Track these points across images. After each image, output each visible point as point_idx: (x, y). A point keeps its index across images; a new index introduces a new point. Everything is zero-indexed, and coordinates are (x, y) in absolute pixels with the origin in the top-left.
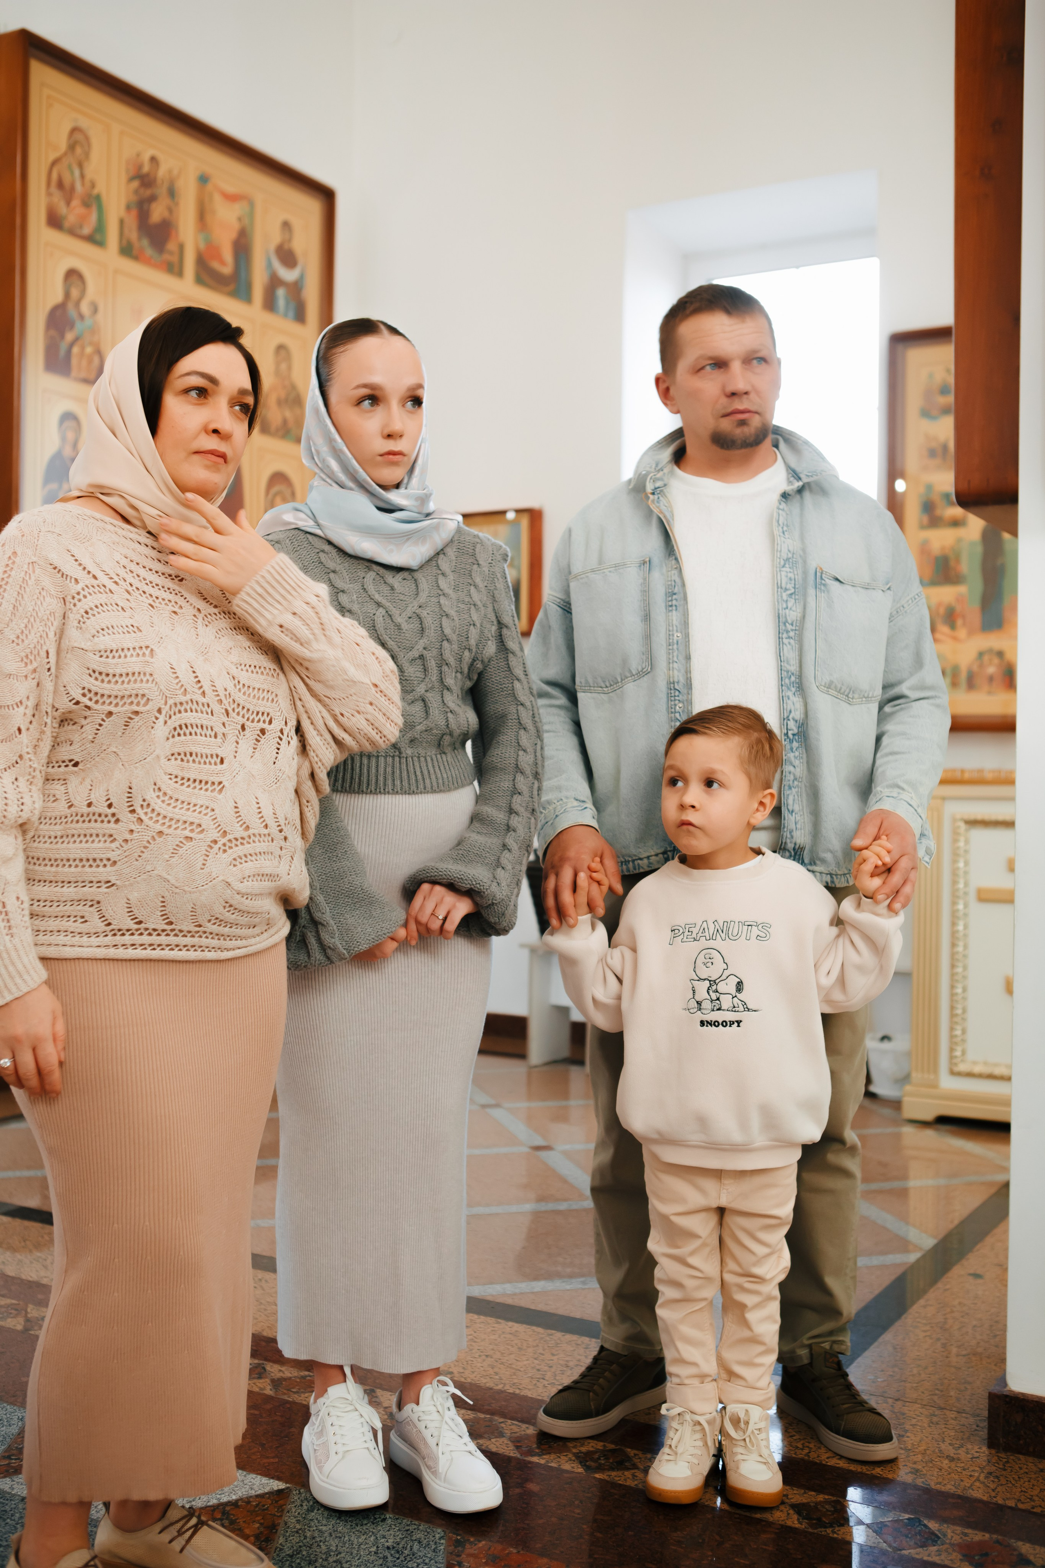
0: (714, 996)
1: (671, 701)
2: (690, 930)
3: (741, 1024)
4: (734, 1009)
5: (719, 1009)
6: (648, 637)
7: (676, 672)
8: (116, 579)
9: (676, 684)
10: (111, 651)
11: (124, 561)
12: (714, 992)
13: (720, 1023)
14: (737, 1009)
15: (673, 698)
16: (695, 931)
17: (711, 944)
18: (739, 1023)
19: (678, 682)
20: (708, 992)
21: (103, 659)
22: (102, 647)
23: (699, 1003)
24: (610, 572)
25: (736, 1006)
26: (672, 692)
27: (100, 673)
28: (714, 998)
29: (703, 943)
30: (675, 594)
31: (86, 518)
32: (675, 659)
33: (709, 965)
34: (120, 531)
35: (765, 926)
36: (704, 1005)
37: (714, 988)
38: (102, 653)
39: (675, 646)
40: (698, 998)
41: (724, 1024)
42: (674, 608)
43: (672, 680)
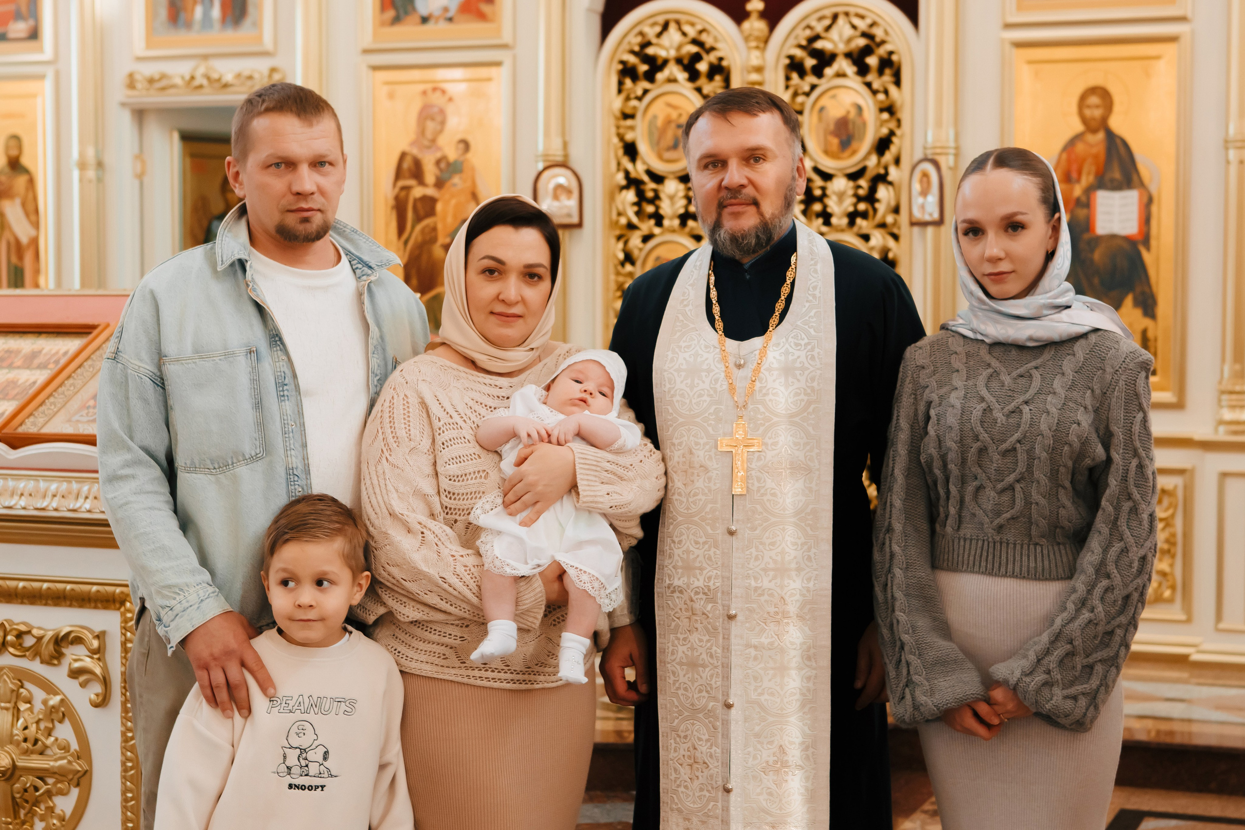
0: (303, 763)
1: (291, 485)
2: (287, 702)
3: (324, 789)
4: (320, 775)
5: (306, 775)
6: (261, 425)
7: (294, 458)
8: (465, 418)
9: (295, 470)
10: (458, 476)
11: (471, 403)
12: (304, 759)
13: (307, 787)
14: (322, 775)
15: (292, 483)
16: (291, 703)
17: (305, 716)
18: (323, 787)
19: (296, 468)
20: (299, 759)
21: (451, 482)
22: (452, 473)
23: (289, 768)
24: (220, 360)
25: (322, 772)
26: (292, 477)
27: (449, 493)
28: (303, 764)
29: (298, 715)
30: (286, 385)
31: (446, 368)
32: (292, 446)
33: (300, 735)
34: (470, 377)
35: (352, 703)
36: (293, 771)
37: (304, 755)
38: (451, 477)
39: (291, 435)
40: (288, 763)
41: (310, 788)
42: (286, 398)
43: (291, 467)
